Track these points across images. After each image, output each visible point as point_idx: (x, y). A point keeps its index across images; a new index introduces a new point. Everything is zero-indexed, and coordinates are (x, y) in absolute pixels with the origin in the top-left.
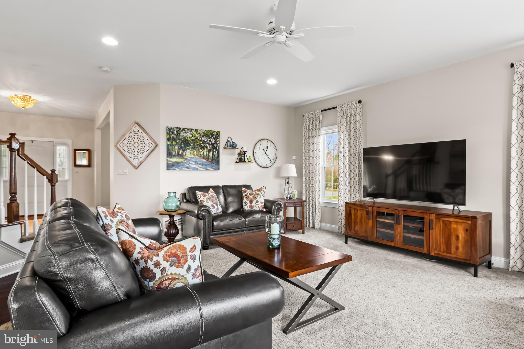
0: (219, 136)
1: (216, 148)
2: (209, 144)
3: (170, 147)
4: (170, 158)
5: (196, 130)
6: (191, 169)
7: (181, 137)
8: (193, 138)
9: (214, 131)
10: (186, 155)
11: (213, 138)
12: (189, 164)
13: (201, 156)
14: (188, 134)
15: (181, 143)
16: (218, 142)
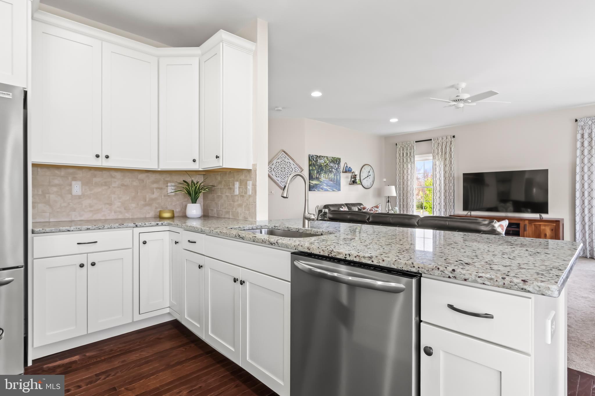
0: (340, 162)
1: (338, 172)
2: (334, 169)
3: (312, 172)
4: (312, 181)
5: (327, 157)
6: (324, 190)
7: (318, 163)
8: (325, 164)
9: (338, 158)
10: (321, 178)
11: (337, 164)
12: (323, 186)
13: (330, 179)
14: (322, 160)
15: (318, 168)
16: (340, 168)
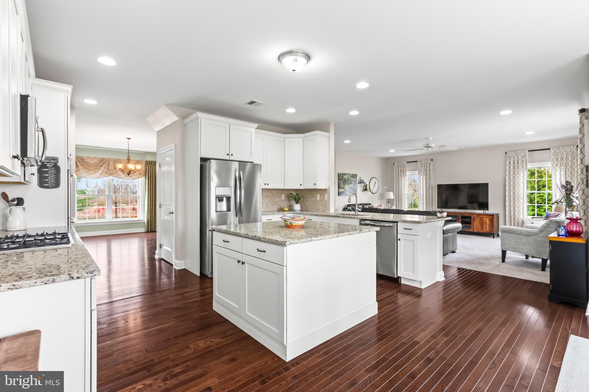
0: (357, 176)
1: (355, 183)
2: (353, 181)
3: (340, 184)
4: (340, 189)
5: (349, 174)
6: (347, 195)
7: (343, 178)
8: (348, 178)
9: (355, 174)
10: (345, 187)
11: (355, 178)
12: (346, 192)
13: (350, 188)
14: (346, 176)
15: (343, 181)
